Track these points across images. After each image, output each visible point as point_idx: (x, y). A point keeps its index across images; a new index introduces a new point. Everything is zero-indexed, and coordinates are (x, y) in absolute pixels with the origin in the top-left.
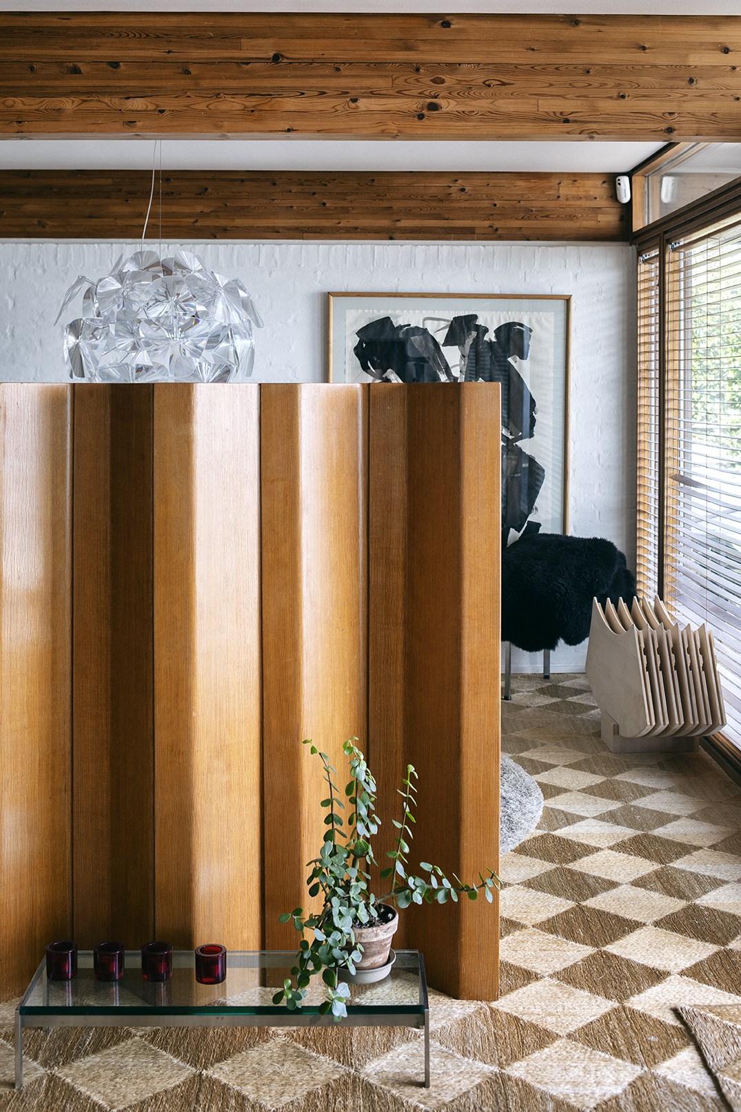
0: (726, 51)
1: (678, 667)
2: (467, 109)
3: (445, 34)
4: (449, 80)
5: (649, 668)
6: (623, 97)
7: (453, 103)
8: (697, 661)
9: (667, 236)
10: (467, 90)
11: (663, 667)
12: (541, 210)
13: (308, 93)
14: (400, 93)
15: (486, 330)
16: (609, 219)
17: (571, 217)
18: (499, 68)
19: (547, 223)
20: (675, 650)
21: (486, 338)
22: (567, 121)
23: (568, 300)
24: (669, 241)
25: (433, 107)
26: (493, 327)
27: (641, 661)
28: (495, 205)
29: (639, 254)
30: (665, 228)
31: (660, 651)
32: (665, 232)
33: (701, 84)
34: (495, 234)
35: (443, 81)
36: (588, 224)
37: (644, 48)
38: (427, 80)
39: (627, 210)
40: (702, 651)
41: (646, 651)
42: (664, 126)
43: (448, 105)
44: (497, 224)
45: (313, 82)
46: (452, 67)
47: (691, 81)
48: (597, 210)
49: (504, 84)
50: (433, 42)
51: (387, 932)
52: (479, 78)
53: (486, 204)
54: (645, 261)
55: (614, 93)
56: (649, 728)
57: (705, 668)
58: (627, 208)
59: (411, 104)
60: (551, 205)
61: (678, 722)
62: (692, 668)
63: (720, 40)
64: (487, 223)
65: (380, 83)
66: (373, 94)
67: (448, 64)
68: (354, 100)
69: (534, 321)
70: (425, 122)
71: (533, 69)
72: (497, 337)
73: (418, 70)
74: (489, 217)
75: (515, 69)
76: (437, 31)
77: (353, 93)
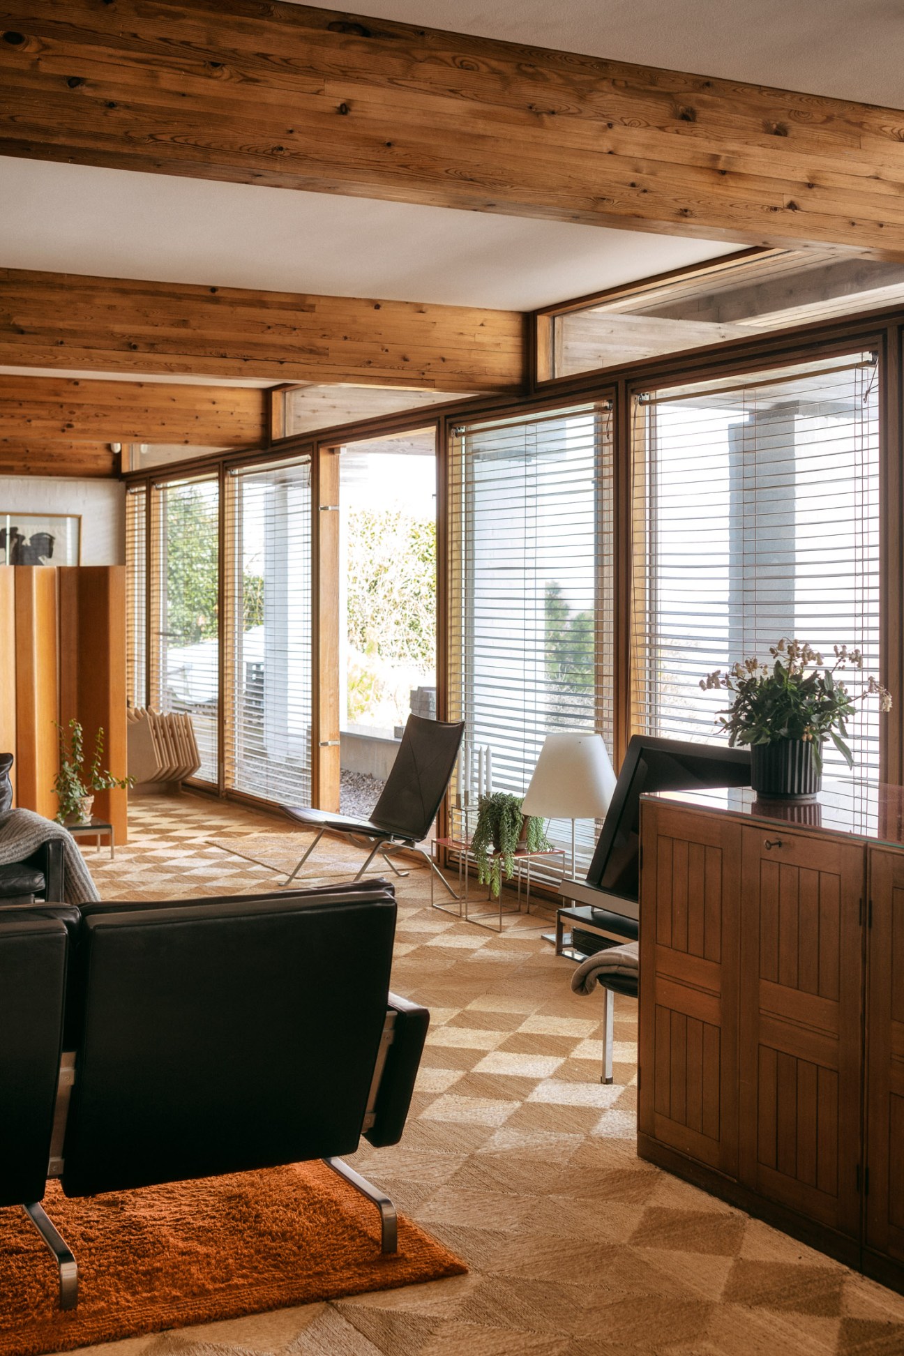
0: (214, 403)
1: (173, 735)
2: (86, 428)
3: (76, 388)
4: (78, 412)
5: (157, 737)
6: (164, 424)
7: (80, 424)
8: (184, 732)
9: (153, 480)
10: (87, 418)
11: (164, 736)
12: (60, 455)
13: (5, 416)
14: (53, 418)
15: (23, 538)
16: (105, 463)
17: (80, 461)
18: (102, 407)
19: (62, 465)
20: (171, 727)
21: (24, 543)
22: (136, 436)
23: (79, 518)
24: (153, 483)
25: (70, 426)
26: (28, 536)
27: (152, 733)
28: (28, 451)
29: (127, 488)
30: (152, 474)
31: (163, 727)
32: (151, 477)
33: (202, 419)
34: (27, 471)
35: (74, 413)
36: (91, 466)
37: (174, 400)
38: (67, 412)
39: (117, 458)
40: (186, 727)
41: (155, 728)
42: (184, 440)
43: (78, 425)
44: (29, 464)
45: (8, 411)
46: (80, 406)
47: (197, 417)
48: (97, 457)
49: (105, 415)
50: (71, 392)
51: (90, 800)
52: (92, 412)
53: (22, 450)
54: (132, 494)
55: (160, 422)
56: (158, 770)
57: (188, 736)
58: (118, 456)
59: (58, 424)
60: (67, 452)
61: (175, 765)
62: (181, 736)
63: (211, 397)
64: (22, 464)
65: (43, 413)
66: (39, 418)
67: (78, 404)
68: (29, 421)
69: (56, 531)
70: (66, 433)
71: (120, 409)
72: (31, 543)
73: (62, 407)
74: (24, 459)
75: (111, 408)
76: (72, 387)
77: (28, 417)
